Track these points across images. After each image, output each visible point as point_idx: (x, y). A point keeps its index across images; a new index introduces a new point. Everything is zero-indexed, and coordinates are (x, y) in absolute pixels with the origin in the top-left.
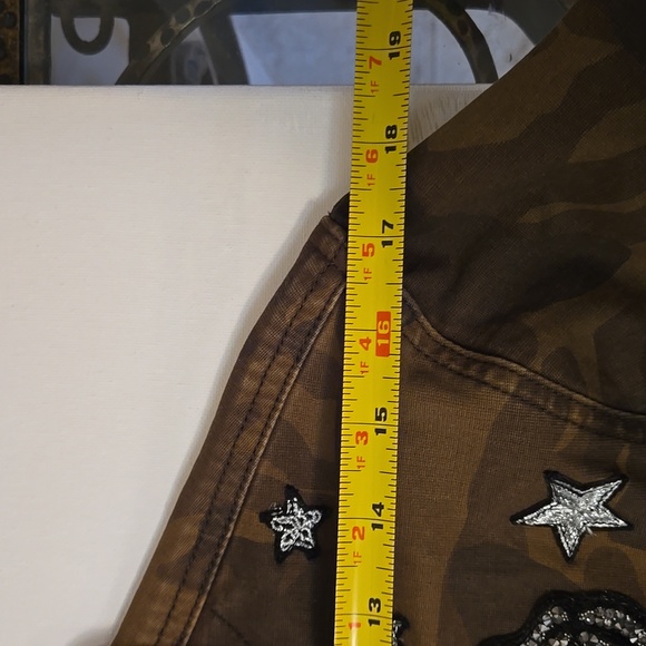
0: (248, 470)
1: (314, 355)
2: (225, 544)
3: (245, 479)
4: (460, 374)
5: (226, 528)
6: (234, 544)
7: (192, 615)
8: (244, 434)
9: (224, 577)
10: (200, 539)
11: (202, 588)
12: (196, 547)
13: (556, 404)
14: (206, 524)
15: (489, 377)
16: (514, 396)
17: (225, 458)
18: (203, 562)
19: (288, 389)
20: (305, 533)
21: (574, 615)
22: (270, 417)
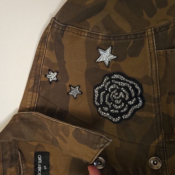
0: (40, 68)
1: (48, 43)
2: (39, 83)
3: (40, 69)
4: (77, 34)
5: (39, 80)
6: (41, 82)
7: (36, 97)
8: (38, 61)
9: (40, 89)
10: (35, 83)
11: (37, 92)
12: (34, 84)
13: (95, 36)
14: (35, 79)
15: (82, 34)
16: (87, 36)
17: (36, 66)
18: (36, 87)
19: (45, 50)
20: (54, 77)
21: (110, 77)
22: (43, 56)
